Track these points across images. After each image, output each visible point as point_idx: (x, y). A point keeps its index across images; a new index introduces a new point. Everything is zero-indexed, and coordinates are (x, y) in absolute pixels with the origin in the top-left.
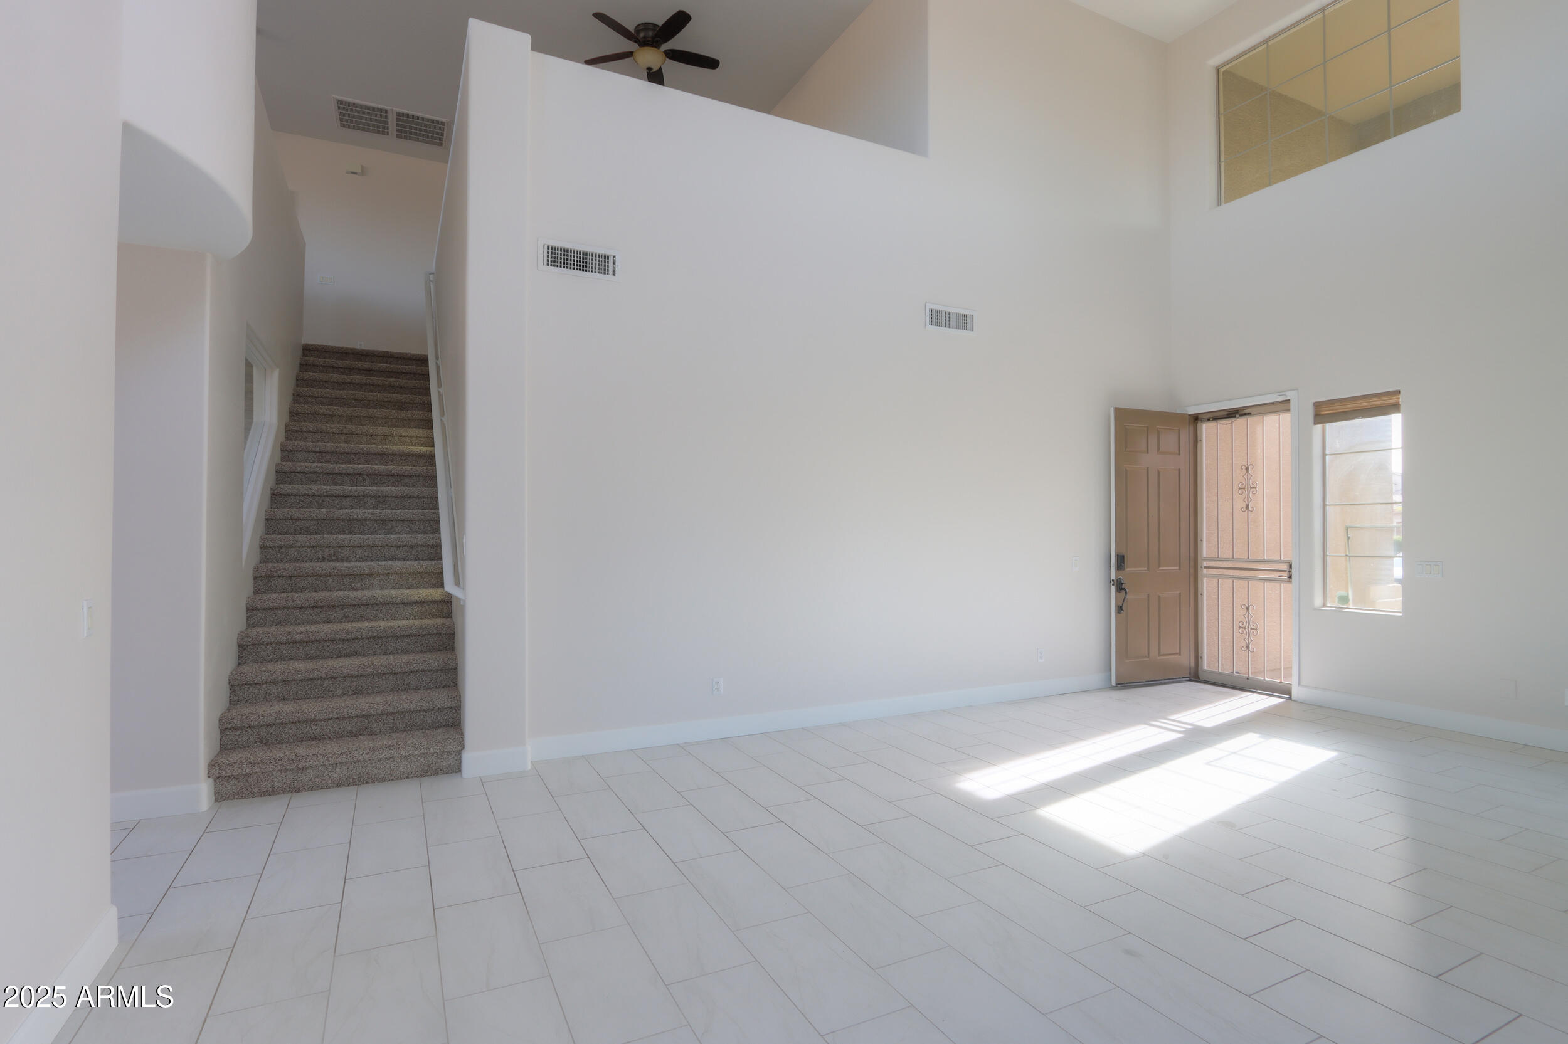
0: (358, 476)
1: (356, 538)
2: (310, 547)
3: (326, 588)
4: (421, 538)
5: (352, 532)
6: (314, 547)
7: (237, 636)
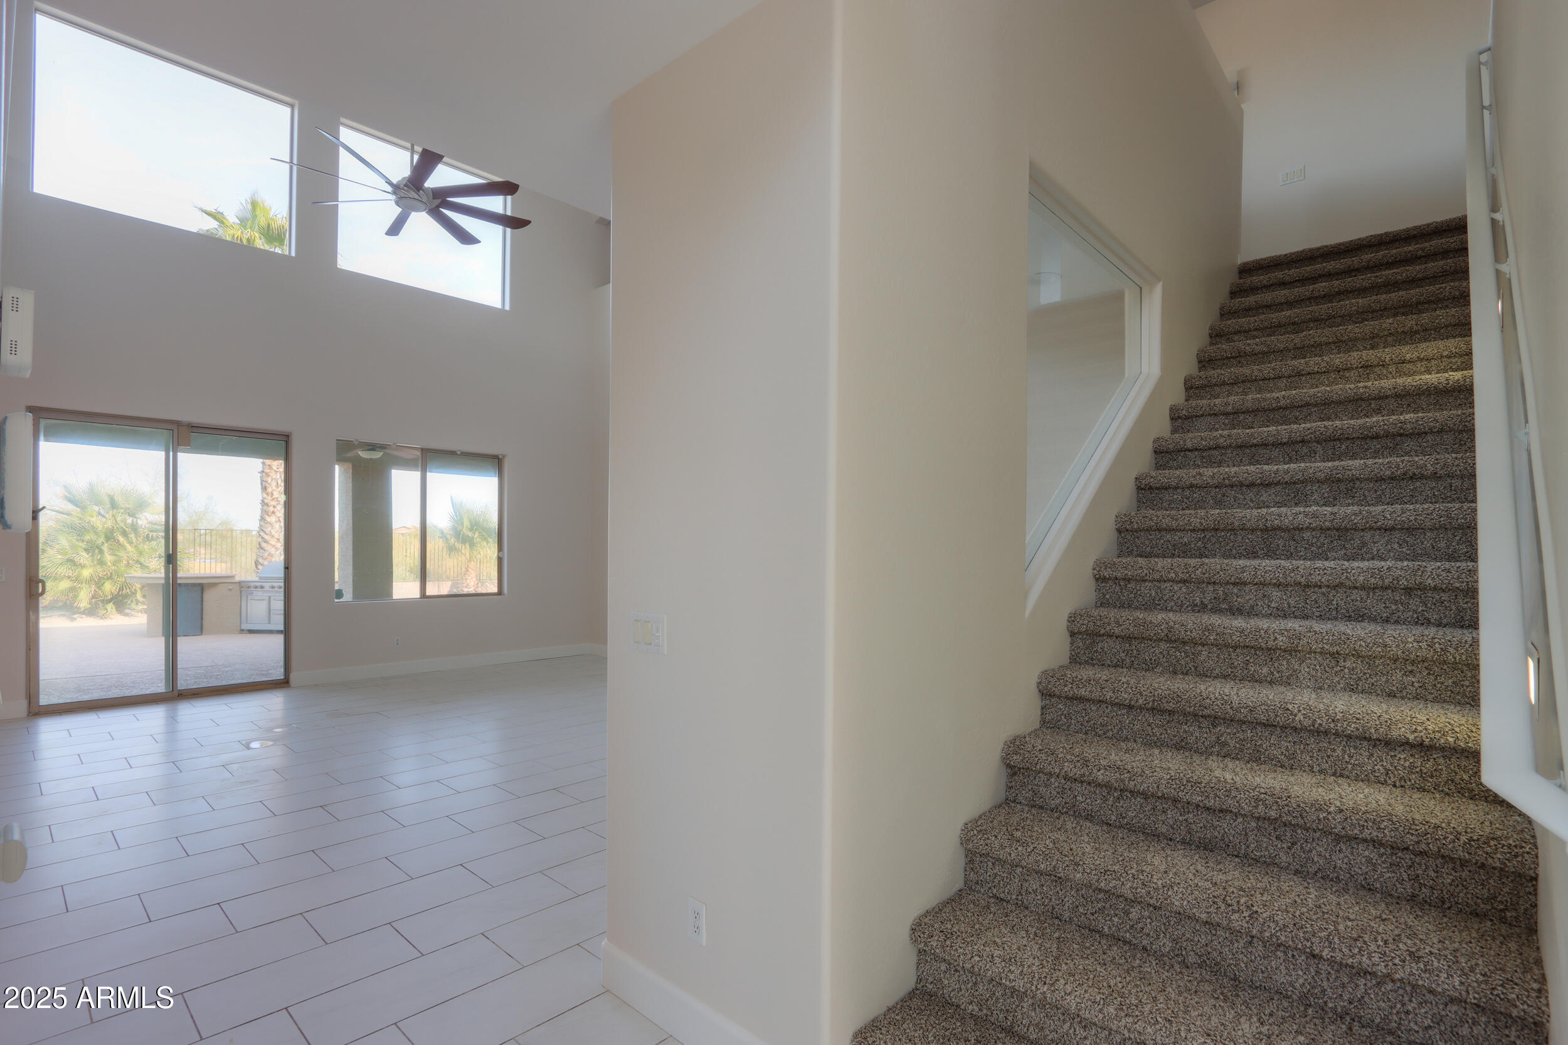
0: (1298, 447)
1: (1267, 567)
2: (1178, 582)
3: (1196, 668)
4: (1433, 571)
5: (1271, 554)
6: (1184, 581)
7: (1002, 746)
